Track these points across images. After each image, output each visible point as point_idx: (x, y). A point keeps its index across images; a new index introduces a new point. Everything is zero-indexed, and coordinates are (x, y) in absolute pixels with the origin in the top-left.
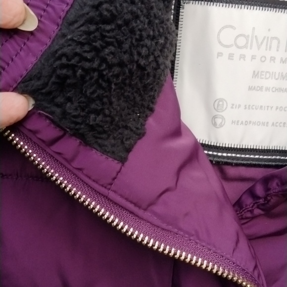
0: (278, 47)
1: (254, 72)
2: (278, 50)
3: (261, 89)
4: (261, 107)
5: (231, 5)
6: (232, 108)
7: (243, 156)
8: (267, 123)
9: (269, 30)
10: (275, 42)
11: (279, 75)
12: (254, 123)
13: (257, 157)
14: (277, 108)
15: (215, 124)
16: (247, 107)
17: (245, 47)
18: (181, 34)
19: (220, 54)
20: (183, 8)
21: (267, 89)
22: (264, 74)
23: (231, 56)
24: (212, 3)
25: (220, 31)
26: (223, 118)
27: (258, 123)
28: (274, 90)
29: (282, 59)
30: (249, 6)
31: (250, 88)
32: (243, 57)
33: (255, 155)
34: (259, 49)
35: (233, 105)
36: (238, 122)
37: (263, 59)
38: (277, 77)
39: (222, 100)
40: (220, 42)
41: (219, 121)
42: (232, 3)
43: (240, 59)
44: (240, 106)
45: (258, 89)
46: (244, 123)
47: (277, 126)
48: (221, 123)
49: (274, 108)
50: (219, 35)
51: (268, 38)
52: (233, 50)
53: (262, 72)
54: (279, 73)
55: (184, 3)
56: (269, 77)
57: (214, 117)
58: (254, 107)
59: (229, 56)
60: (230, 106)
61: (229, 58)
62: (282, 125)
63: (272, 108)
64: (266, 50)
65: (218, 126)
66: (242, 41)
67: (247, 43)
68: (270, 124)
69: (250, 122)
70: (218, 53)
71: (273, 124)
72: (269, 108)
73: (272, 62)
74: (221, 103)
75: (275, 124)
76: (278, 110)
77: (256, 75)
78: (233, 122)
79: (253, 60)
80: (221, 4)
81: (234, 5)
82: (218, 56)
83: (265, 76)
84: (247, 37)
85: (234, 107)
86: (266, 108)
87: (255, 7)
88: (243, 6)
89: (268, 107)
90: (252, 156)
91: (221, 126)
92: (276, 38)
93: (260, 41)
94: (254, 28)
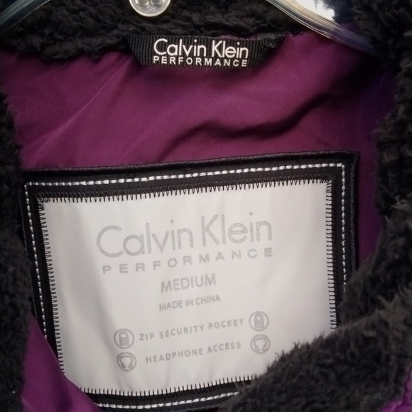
0: (191, 241)
1: (163, 283)
2: (192, 246)
3: (180, 304)
4: (186, 329)
5: (107, 198)
6: (141, 339)
7: (176, 404)
8: (200, 350)
9: (172, 221)
10: (185, 236)
11: (202, 280)
12: (181, 354)
13: (197, 400)
14: (210, 325)
15: (123, 366)
16: (164, 334)
17: (141, 251)
18: (48, 244)
19: (106, 268)
20: (43, 209)
21: (189, 303)
22: (179, 282)
23: (123, 269)
24: (79, 199)
25: (100, 236)
26: (131, 356)
27: (187, 353)
28: (199, 301)
29: (201, 257)
30: (134, 196)
31: (162, 308)
32: (140, 266)
33: (193, 399)
34: (162, 250)
35: (142, 335)
36: (155, 358)
37: (173, 263)
38: (199, 283)
39: (124, 331)
40: (103, 251)
41: (127, 361)
42: (109, 195)
43: (137, 270)
44: (152, 335)
45: (175, 304)
46: (164, 357)
47: (216, 351)
48: (131, 362)
49: (206, 327)
50: (98, 241)
51: (173, 232)
52: (125, 258)
53: (175, 280)
54: (202, 277)
55: (43, 202)
56: (188, 285)
57: (119, 357)
58: (175, 332)
59: (121, 269)
60: (137, 337)
61: (121, 272)
62: (224, 347)
63: (202, 327)
64: (174, 249)
65: (127, 369)
66: (134, 245)
67: (143, 246)
68: (205, 350)
69: (174, 354)
70: (104, 267)
71: (210, 350)
72: (199, 329)
73: (187, 263)
74: (123, 336)
75: (212, 349)
76: (213, 328)
77: (165, 287)
78: (147, 359)
79: (157, 267)
80: (93, 198)
81: (111, 197)
82: (104, 270)
83: (182, 285)
84: (140, 239)
85: (144, 337)
86: (193, 329)
87: (143, 195)
88: (125, 197)
89: (196, 327)
90: (189, 402)
91: (132, 367)
92: (184, 230)
93: (161, 240)
94: (148, 224)
